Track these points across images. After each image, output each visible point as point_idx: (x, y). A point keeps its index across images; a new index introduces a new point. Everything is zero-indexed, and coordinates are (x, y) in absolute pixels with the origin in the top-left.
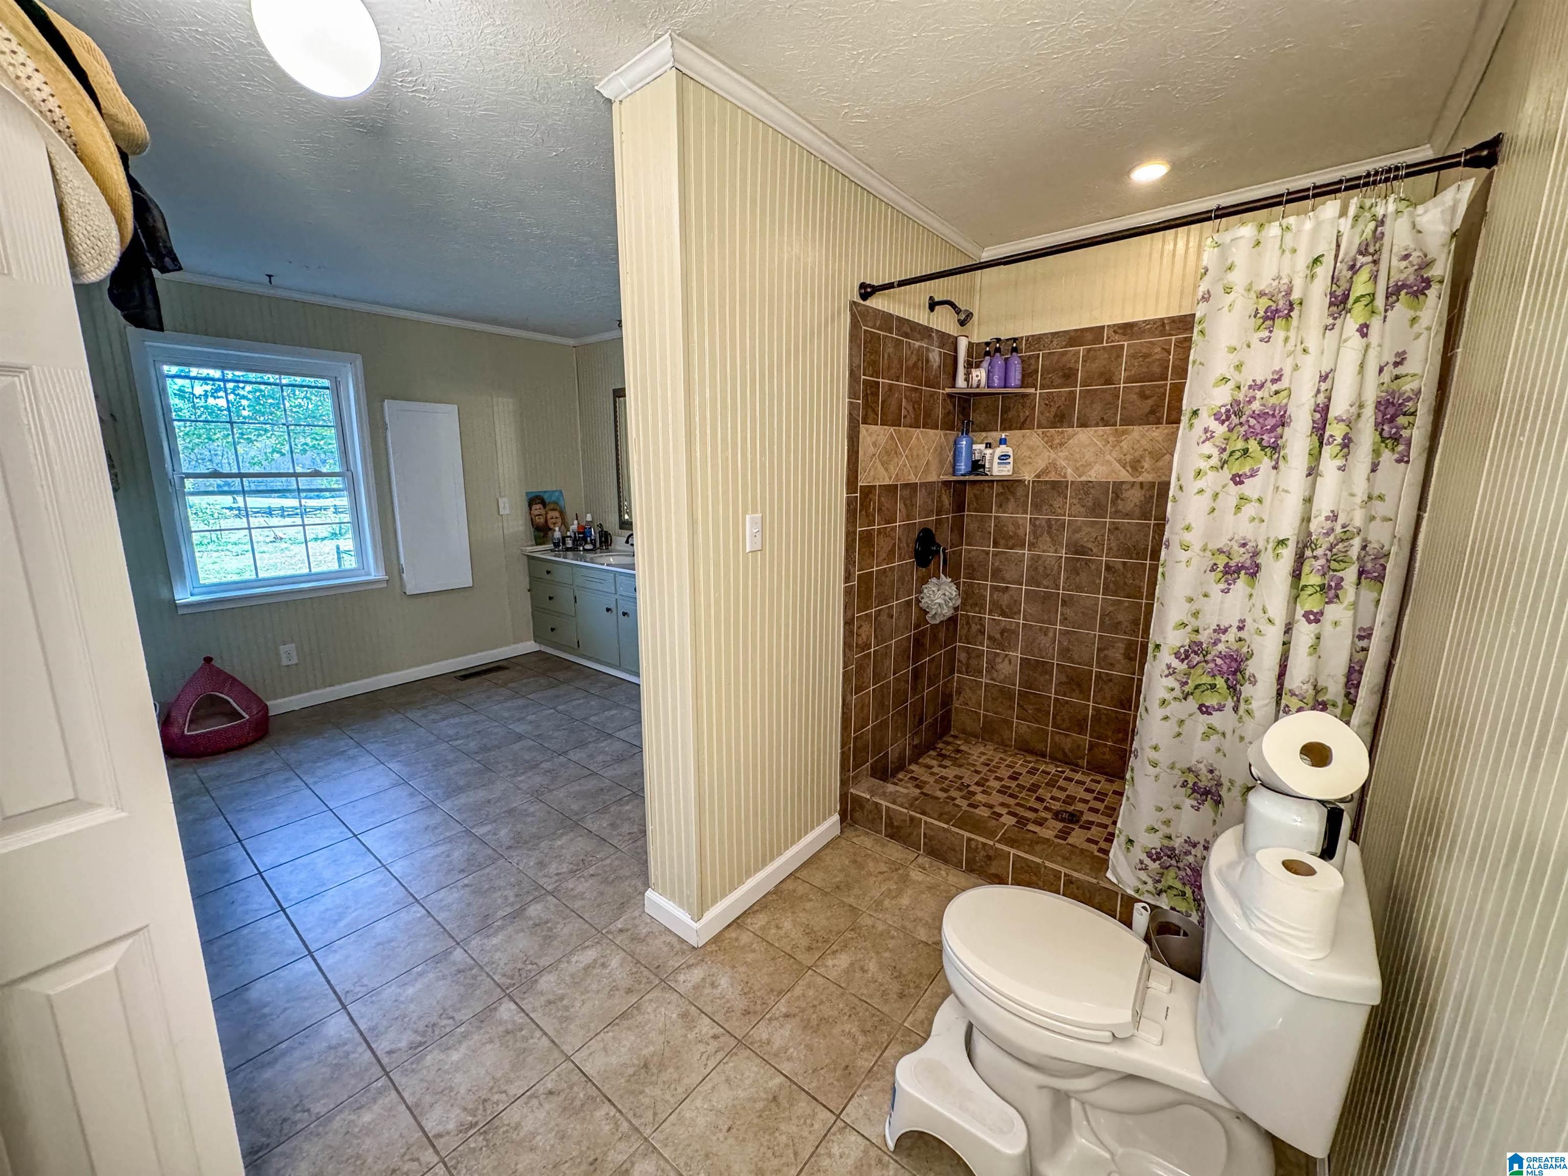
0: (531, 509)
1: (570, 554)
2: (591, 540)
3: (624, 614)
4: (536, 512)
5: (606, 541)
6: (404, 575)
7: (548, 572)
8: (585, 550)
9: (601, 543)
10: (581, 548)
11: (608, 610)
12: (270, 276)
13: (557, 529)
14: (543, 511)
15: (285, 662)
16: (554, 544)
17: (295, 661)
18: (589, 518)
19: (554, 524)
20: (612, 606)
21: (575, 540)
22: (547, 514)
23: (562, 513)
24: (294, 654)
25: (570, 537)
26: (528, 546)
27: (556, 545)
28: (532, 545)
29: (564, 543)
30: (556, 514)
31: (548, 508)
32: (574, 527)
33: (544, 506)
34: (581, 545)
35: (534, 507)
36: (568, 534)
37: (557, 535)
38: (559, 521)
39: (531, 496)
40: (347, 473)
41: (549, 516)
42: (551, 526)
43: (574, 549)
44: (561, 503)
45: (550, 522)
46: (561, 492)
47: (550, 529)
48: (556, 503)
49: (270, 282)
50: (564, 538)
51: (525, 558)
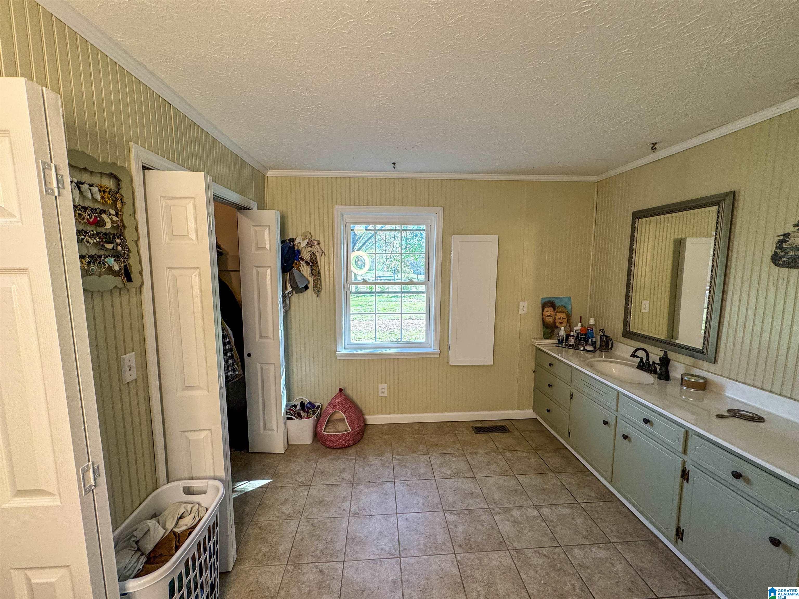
0: (543, 311)
1: (571, 351)
2: (592, 341)
3: (625, 437)
4: (548, 313)
5: (607, 345)
6: (450, 351)
7: (551, 365)
8: (585, 350)
9: (601, 345)
10: (582, 348)
11: (605, 423)
12: (394, 164)
13: (563, 328)
14: (553, 313)
15: (381, 395)
16: (559, 340)
17: (385, 395)
18: (592, 321)
19: (561, 323)
20: (612, 421)
21: (578, 339)
22: (555, 315)
23: (568, 316)
24: (385, 391)
25: (573, 336)
26: (537, 339)
27: (560, 342)
28: (540, 339)
29: (567, 340)
30: (563, 315)
31: (557, 310)
32: (578, 328)
33: (555, 309)
34: (582, 345)
35: (546, 309)
36: (572, 333)
37: (562, 333)
38: (565, 320)
39: (544, 301)
40: (427, 283)
41: (557, 317)
42: (558, 325)
43: (575, 347)
44: (569, 307)
45: (557, 321)
46: (569, 298)
47: (557, 327)
48: (564, 306)
49: (394, 168)
50: (568, 336)
51: (534, 348)
